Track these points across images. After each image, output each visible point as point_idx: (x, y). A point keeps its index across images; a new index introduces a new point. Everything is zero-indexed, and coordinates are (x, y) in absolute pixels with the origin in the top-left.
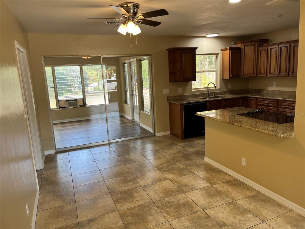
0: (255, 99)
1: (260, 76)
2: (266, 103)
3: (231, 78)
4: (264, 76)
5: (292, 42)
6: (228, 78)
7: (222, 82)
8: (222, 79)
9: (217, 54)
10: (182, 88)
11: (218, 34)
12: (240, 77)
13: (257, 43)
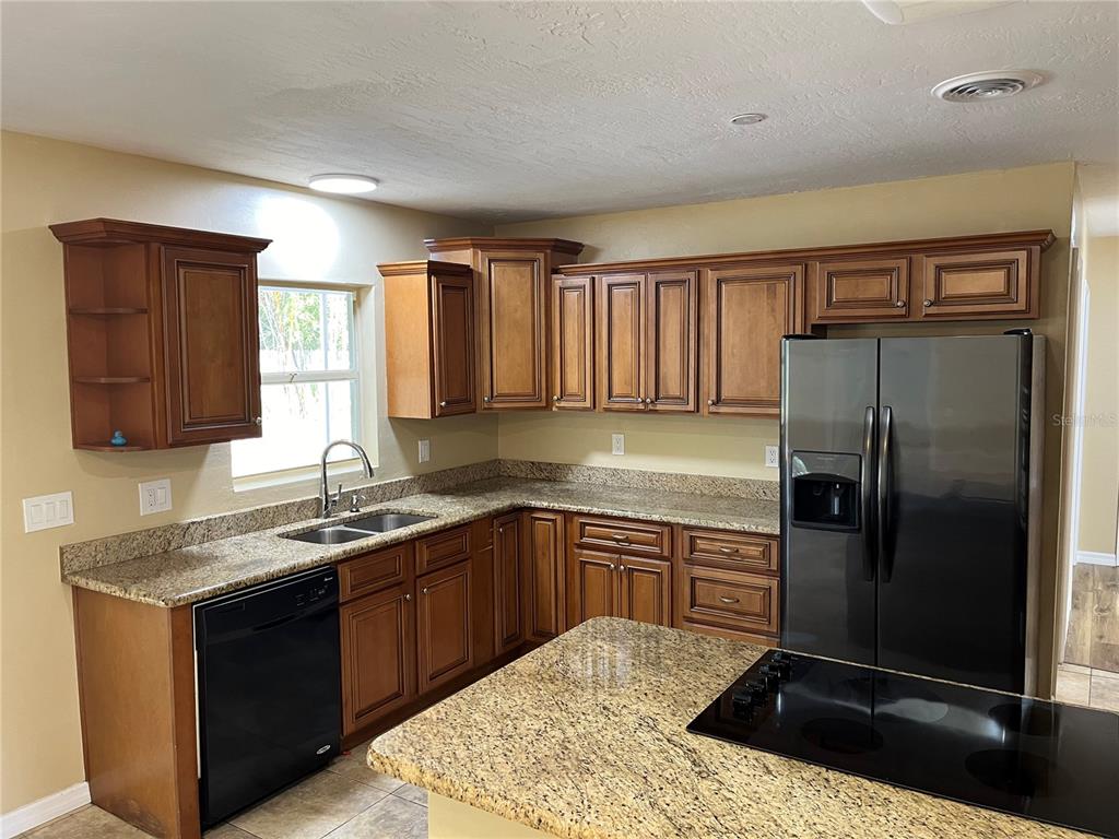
0: (559, 518)
1: (563, 404)
2: (617, 541)
3: (440, 416)
4: (585, 409)
5: (705, 265)
6: (427, 416)
7: (392, 434)
8: (390, 418)
9: (358, 292)
10: (167, 482)
11: (376, 181)
12: (474, 411)
13: (541, 256)
